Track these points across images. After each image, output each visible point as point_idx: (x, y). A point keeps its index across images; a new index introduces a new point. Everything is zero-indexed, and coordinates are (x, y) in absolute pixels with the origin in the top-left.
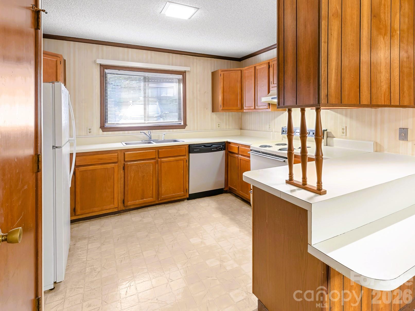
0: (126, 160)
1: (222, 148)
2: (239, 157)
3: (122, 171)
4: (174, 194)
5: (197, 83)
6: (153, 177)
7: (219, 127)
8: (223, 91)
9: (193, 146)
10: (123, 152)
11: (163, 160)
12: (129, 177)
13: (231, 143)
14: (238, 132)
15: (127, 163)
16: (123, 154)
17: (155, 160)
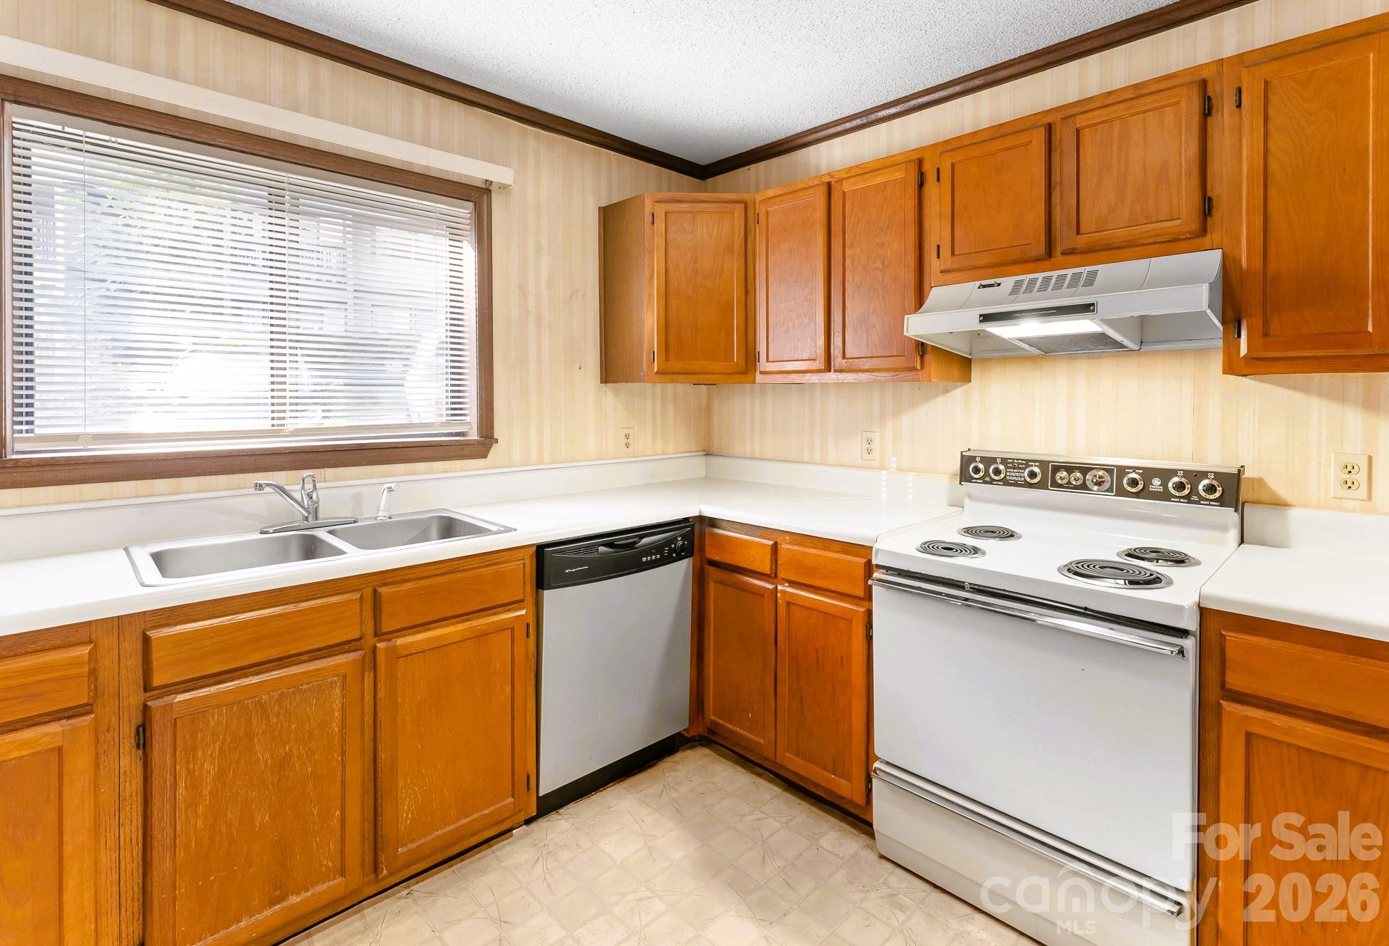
0: (157, 681)
1: (683, 548)
2: (784, 592)
3: (125, 762)
4: (466, 817)
5: (539, 248)
6: (343, 753)
7: (627, 445)
8: (662, 290)
9: (558, 552)
10: (139, 632)
11: (404, 646)
12: (181, 785)
13: (724, 524)
14: (697, 465)
15: (167, 699)
16: (132, 645)
17: (361, 653)
